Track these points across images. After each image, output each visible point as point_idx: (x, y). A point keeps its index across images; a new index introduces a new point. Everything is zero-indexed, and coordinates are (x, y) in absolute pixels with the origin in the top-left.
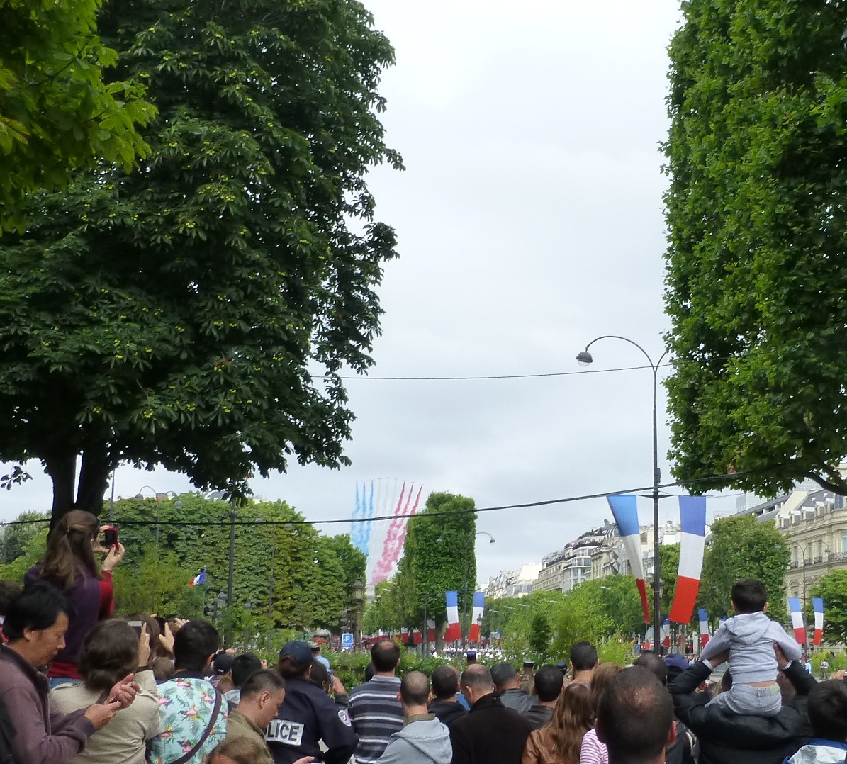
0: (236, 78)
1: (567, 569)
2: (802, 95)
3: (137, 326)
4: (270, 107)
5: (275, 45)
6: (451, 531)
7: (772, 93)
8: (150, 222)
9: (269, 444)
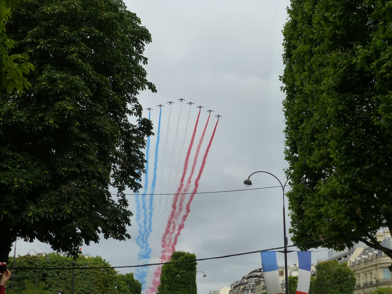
0: (74, 51)
1: (244, 289)
2: (349, 52)
3: (25, 171)
4: (91, 64)
5: (93, 35)
6: (184, 271)
7: (334, 52)
8: (32, 120)
9: (90, 228)
